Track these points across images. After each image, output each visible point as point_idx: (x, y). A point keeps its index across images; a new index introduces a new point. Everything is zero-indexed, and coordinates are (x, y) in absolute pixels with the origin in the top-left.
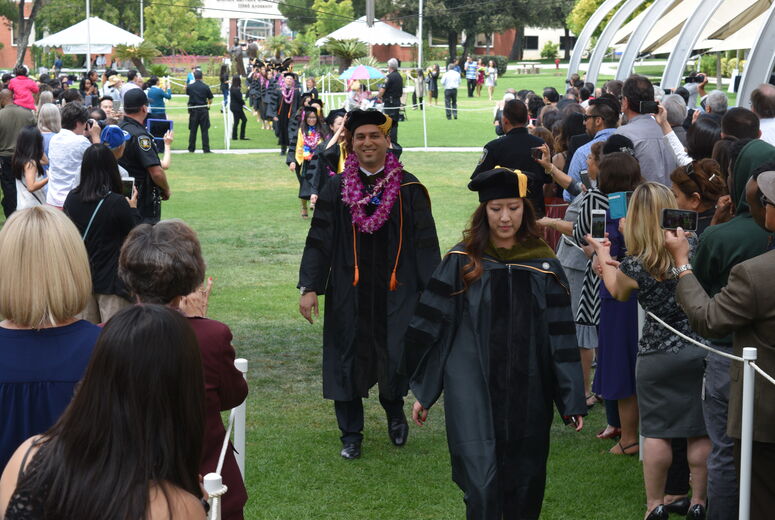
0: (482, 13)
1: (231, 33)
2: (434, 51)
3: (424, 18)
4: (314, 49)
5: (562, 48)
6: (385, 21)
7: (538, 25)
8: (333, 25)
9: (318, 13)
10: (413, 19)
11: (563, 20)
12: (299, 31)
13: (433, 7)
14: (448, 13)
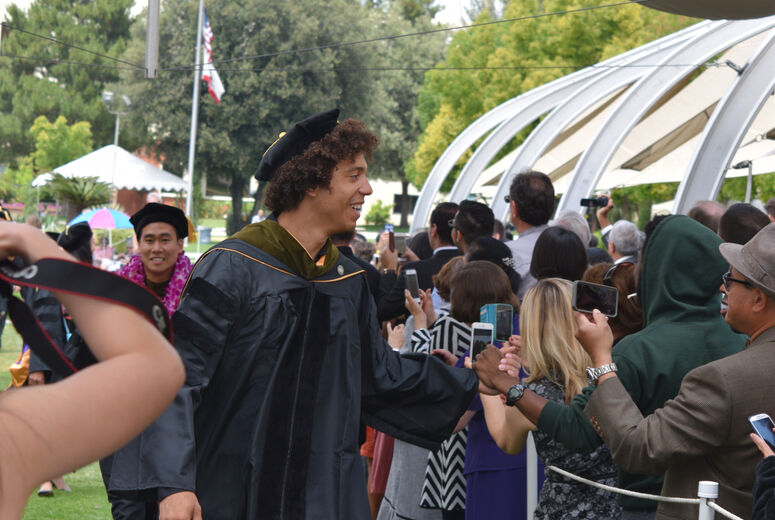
3: (197, 154)
4: (31, 191)
5: (397, 210)
6: (138, 154)
8: (59, 157)
9: (38, 139)
10: (180, 154)
11: (401, 169)
12: (8, 165)
13: (211, 138)
14: (232, 150)
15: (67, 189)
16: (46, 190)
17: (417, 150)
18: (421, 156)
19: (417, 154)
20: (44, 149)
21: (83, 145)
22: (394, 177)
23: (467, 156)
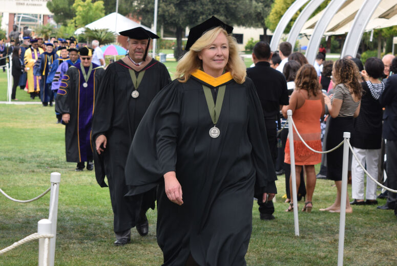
0: (202, 13)
1: (9, 25)
2: (164, 42)
3: (158, 16)
6: (128, 17)
7: (243, 25)
8: (88, 20)
9: (77, 10)
10: (149, 16)
11: (262, 22)
12: (62, 24)
13: (165, 8)
14: (177, 13)
15: (92, 35)
16: (82, 36)
17: (271, 12)
18: (272, 15)
19: (271, 13)
20: (80, 15)
21: (100, 13)
22: (260, 26)
23: (297, 14)
